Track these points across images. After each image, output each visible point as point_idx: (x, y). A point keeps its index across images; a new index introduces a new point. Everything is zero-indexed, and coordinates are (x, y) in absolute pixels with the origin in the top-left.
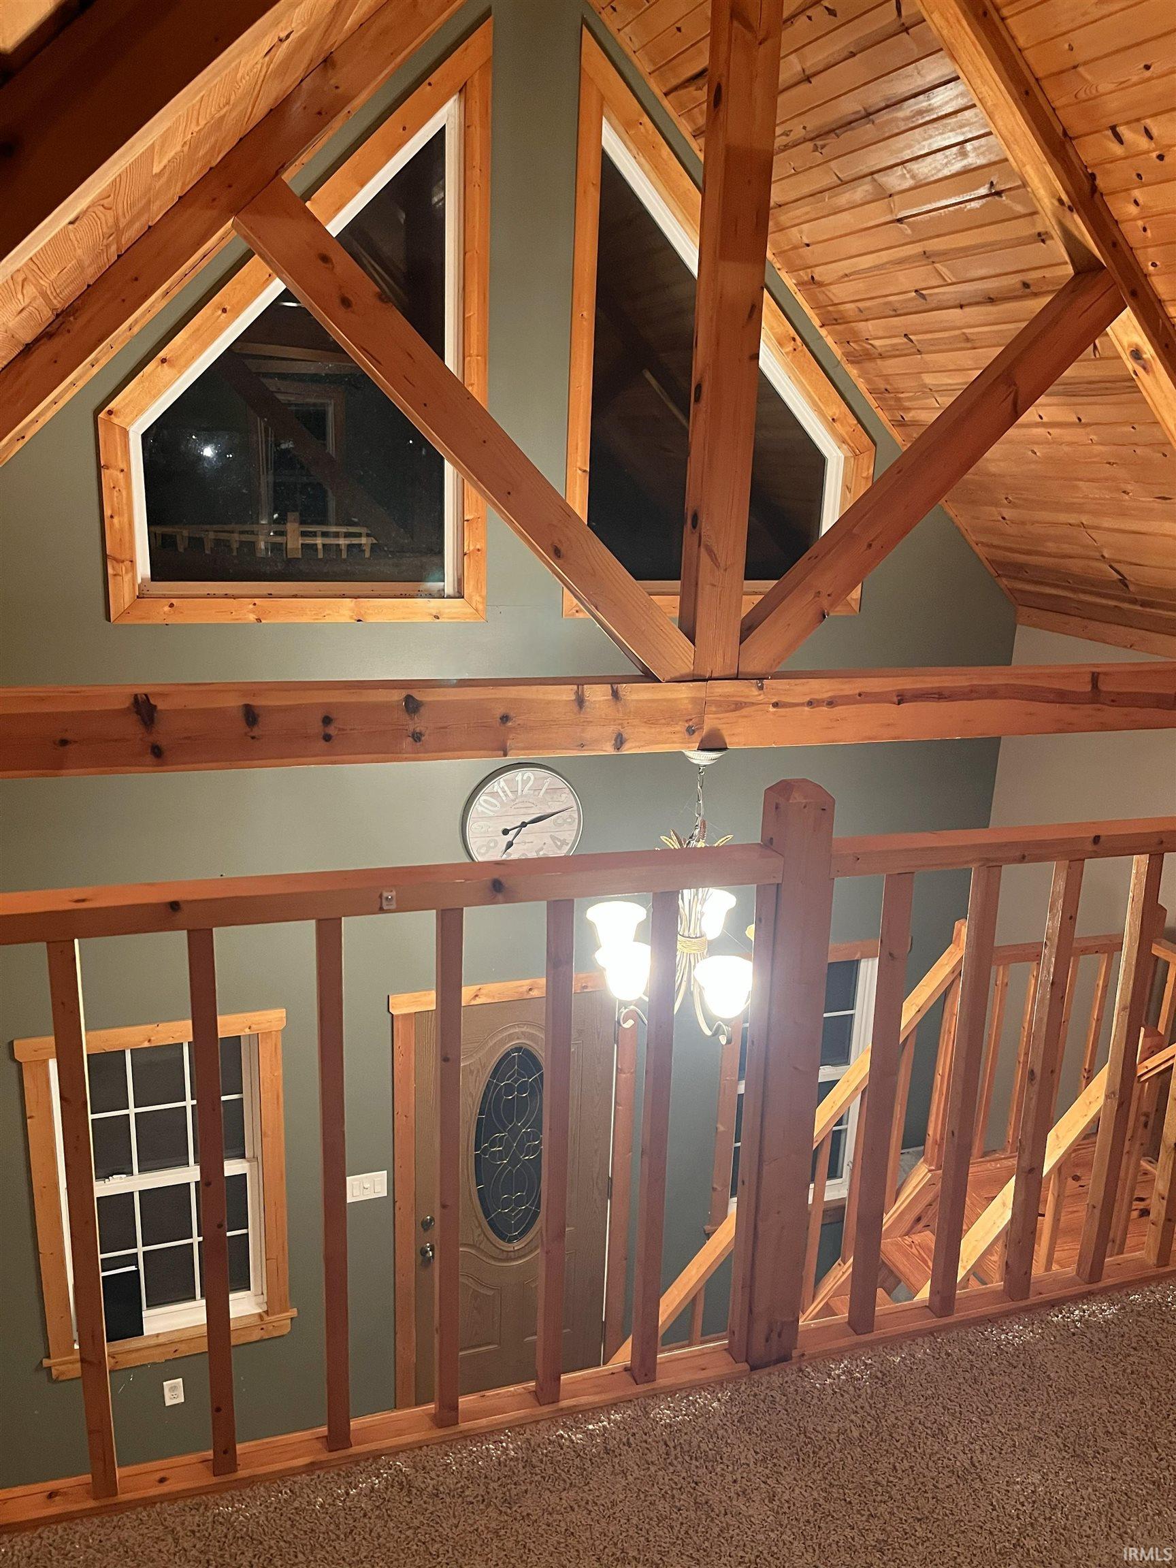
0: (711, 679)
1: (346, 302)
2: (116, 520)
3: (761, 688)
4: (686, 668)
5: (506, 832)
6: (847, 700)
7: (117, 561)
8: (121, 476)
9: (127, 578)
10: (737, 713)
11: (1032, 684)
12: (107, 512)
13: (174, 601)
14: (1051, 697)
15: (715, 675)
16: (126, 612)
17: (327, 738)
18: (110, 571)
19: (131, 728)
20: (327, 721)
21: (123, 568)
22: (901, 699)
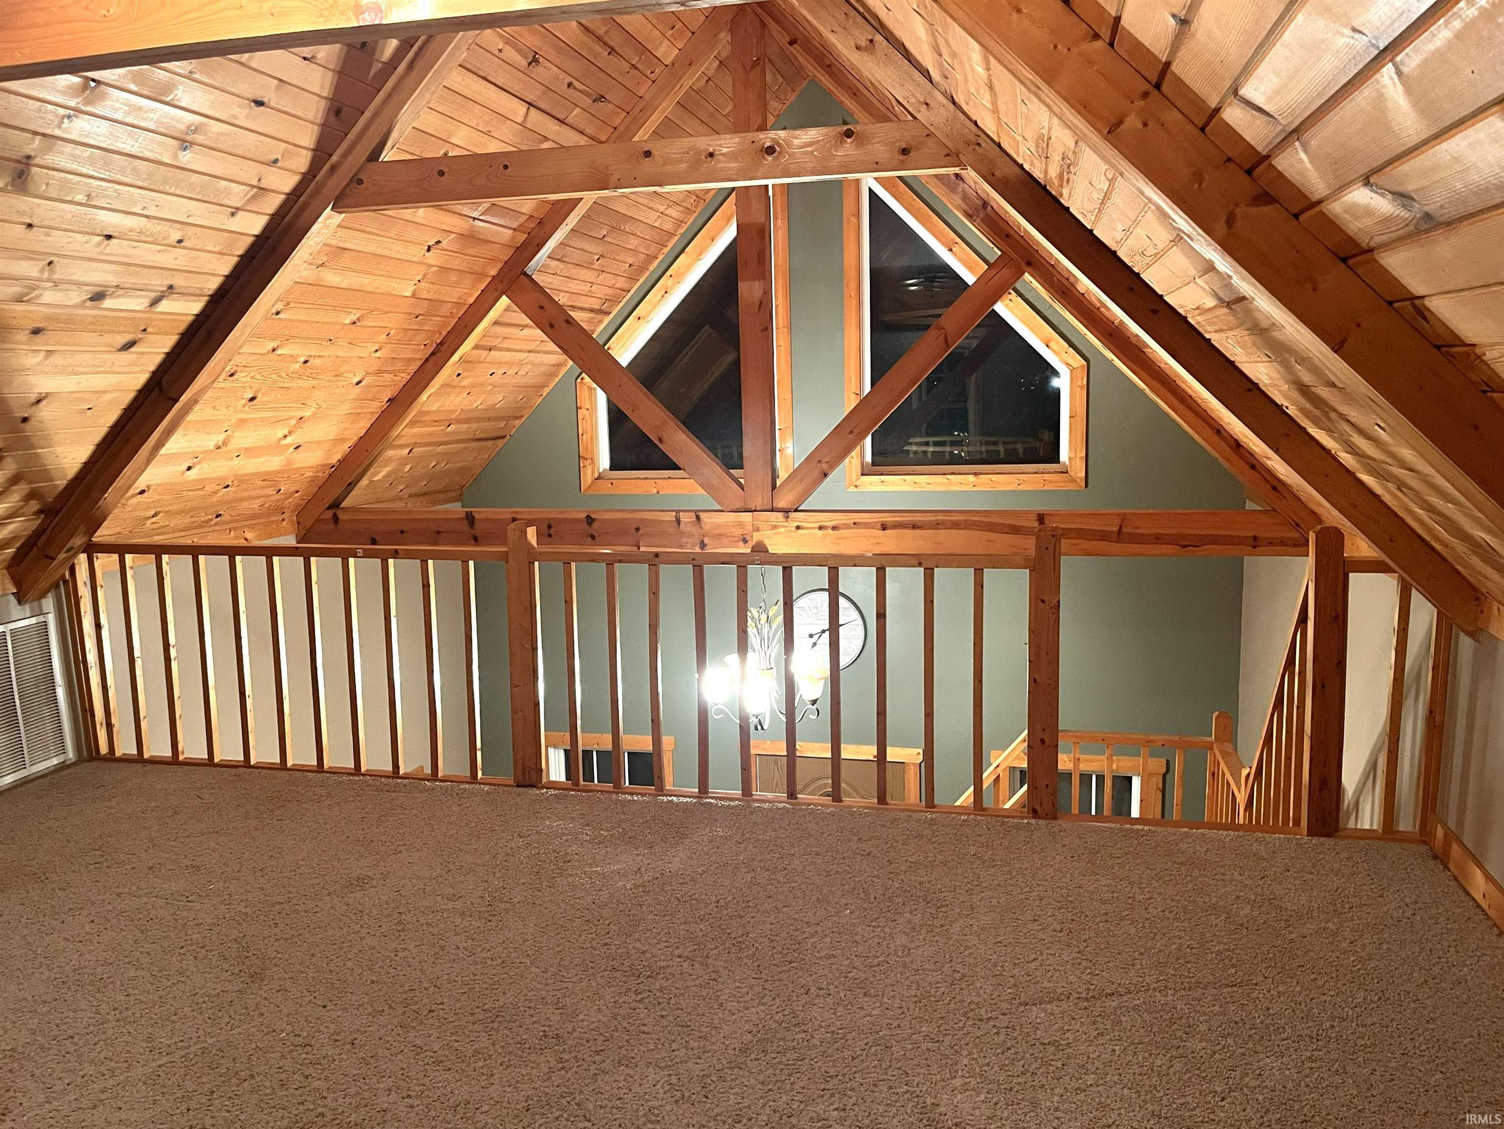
0: (755, 511)
1: (551, 326)
2: (584, 436)
3: (787, 517)
4: (738, 505)
5: (811, 636)
6: (847, 527)
7: (585, 459)
8: (587, 412)
9: (589, 468)
10: (774, 531)
11: (1002, 522)
12: (580, 433)
13: (613, 481)
14: (1006, 530)
15: (758, 508)
16: (589, 487)
17: (550, 536)
18: (582, 465)
19: (465, 526)
20: (549, 527)
21: (588, 462)
22: (884, 527)
